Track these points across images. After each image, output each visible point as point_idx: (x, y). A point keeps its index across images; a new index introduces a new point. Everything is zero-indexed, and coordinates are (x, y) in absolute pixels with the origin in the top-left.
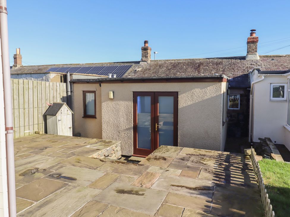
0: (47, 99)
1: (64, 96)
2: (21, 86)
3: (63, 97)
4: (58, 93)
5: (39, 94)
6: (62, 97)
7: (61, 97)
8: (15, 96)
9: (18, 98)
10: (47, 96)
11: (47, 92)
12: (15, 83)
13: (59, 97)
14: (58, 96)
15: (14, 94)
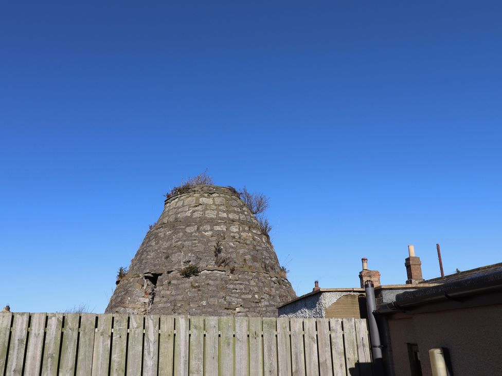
0: (297, 371)
1: (360, 361)
2: (212, 334)
3: (358, 364)
4: (339, 354)
5: (270, 355)
6: (354, 366)
7: (352, 365)
8: (193, 363)
9: (202, 367)
10: (297, 363)
11: (296, 347)
12: (196, 327)
13: (341, 366)
14: (339, 361)
15: (193, 356)
